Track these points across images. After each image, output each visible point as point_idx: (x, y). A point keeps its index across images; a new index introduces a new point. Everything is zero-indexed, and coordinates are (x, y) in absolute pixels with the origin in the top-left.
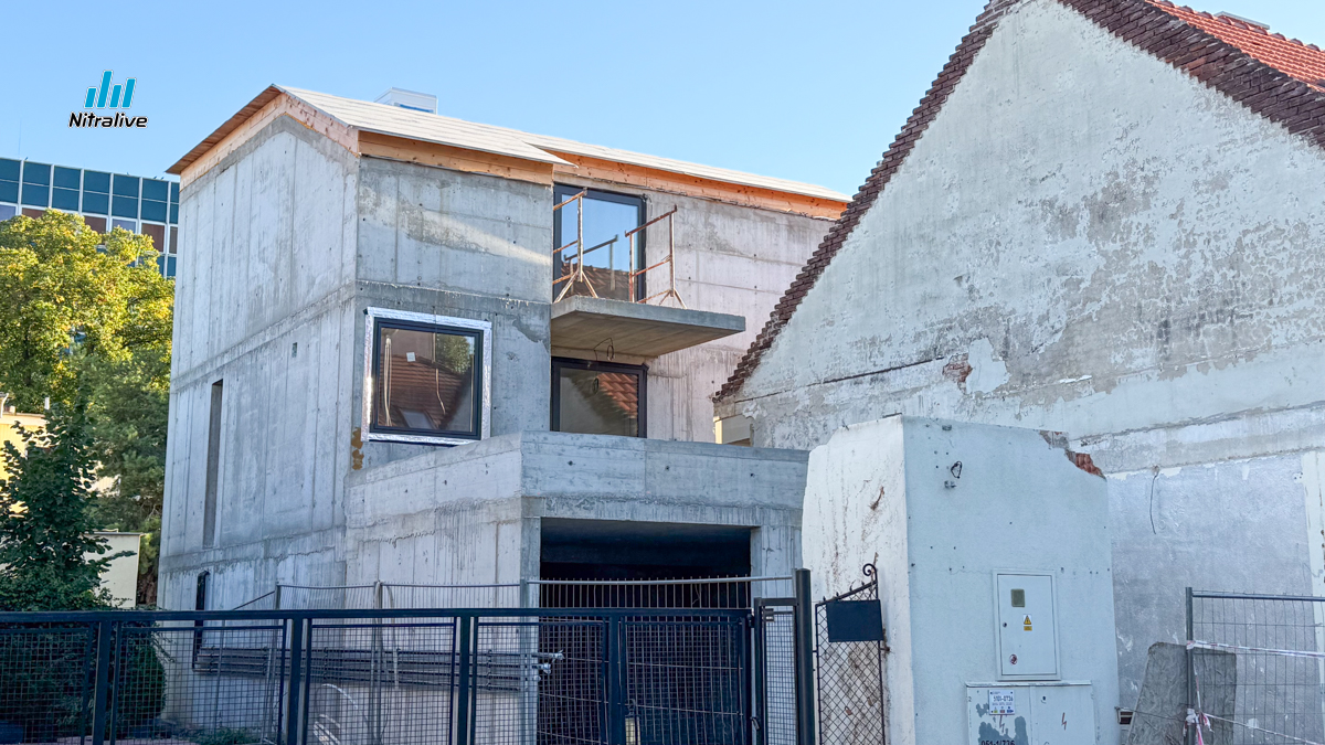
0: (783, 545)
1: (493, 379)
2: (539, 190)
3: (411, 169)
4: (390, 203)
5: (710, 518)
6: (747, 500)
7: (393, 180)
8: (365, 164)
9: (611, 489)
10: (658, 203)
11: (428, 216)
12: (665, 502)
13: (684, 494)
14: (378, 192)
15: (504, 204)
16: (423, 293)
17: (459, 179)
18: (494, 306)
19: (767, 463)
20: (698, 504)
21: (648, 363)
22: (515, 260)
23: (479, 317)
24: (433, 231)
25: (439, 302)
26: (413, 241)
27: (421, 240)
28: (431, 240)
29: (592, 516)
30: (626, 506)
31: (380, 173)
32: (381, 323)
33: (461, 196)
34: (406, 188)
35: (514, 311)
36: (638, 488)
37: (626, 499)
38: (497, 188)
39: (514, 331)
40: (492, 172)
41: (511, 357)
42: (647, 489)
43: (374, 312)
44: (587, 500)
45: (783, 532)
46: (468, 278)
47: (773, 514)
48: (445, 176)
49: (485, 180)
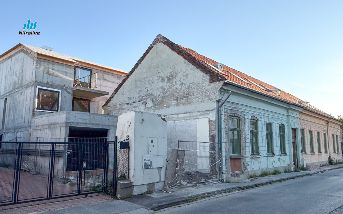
0: (113, 132)
1: (61, 101)
2: (71, 67)
3: (47, 61)
4: (42, 67)
5: (101, 127)
6: (107, 124)
7: (43, 63)
8: (38, 59)
9: (82, 121)
10: (94, 71)
11: (50, 70)
12: (92, 124)
13: (96, 123)
14: (40, 65)
15: (64, 69)
16: (48, 84)
17: (56, 63)
18: (61, 87)
19: (111, 118)
20: (98, 125)
21: (91, 99)
22: (66, 79)
23: (59, 89)
24: (51, 73)
25: (52, 86)
26: (47, 75)
27: (48, 74)
28: (50, 74)
29: (78, 126)
30: (85, 125)
31: (41, 61)
32: (39, 89)
33: (56, 67)
34: (46, 65)
35: (66, 89)
36: (88, 121)
37: (85, 123)
38: (64, 66)
39: (66, 92)
40: (63, 63)
41: (65, 97)
42: (89, 122)
43: (38, 87)
44: (78, 123)
45: (114, 130)
46: (57, 82)
47: (112, 127)
48: (53, 63)
49: (61, 64)
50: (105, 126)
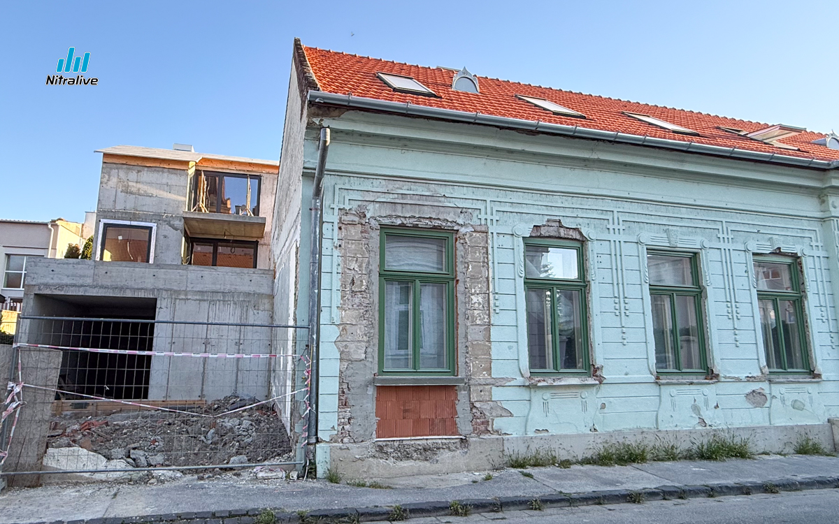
0: (169, 306)
1: (156, 245)
2: (182, 172)
3: (125, 166)
4: (114, 180)
6: (150, 286)
7: (116, 171)
8: (104, 166)
9: (74, 282)
10: (266, 178)
11: (130, 184)
13: (114, 284)
14: (109, 176)
15: (165, 178)
16: (126, 213)
17: (146, 169)
18: (158, 218)
19: (163, 270)
20: (121, 288)
21: (259, 240)
22: (169, 199)
23: (151, 222)
24: (132, 189)
25: (134, 217)
26: (123, 193)
27: (127, 193)
28: (131, 193)
29: (62, 293)
30: (82, 289)
31: (111, 169)
32: (106, 226)
33: (146, 175)
34: (122, 174)
35: (168, 219)
36: (89, 281)
37: (82, 286)
38: (163, 172)
39: (167, 226)
40: (161, 166)
41: (165, 237)
42: (93, 281)
44: (61, 286)
45: (169, 300)
46: (149, 206)
47: (164, 293)
48: (139, 168)
49: (157, 169)
50: (143, 291)
